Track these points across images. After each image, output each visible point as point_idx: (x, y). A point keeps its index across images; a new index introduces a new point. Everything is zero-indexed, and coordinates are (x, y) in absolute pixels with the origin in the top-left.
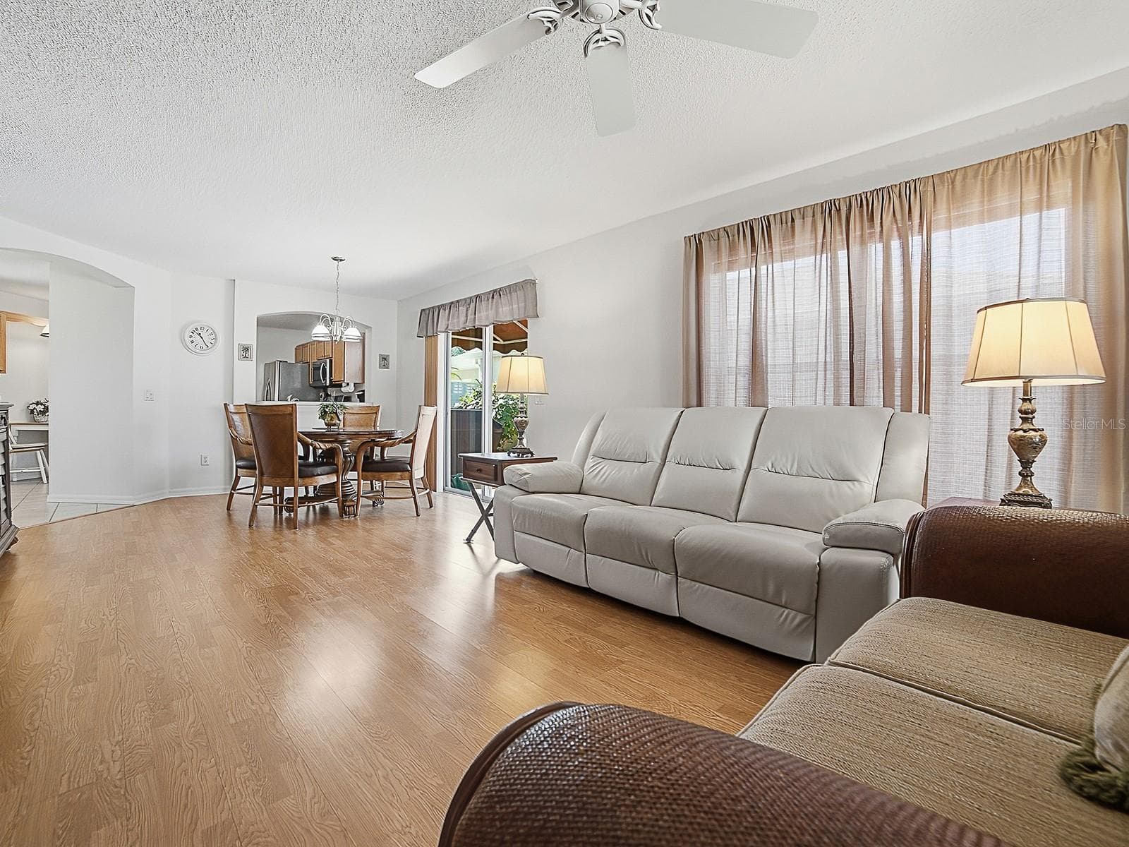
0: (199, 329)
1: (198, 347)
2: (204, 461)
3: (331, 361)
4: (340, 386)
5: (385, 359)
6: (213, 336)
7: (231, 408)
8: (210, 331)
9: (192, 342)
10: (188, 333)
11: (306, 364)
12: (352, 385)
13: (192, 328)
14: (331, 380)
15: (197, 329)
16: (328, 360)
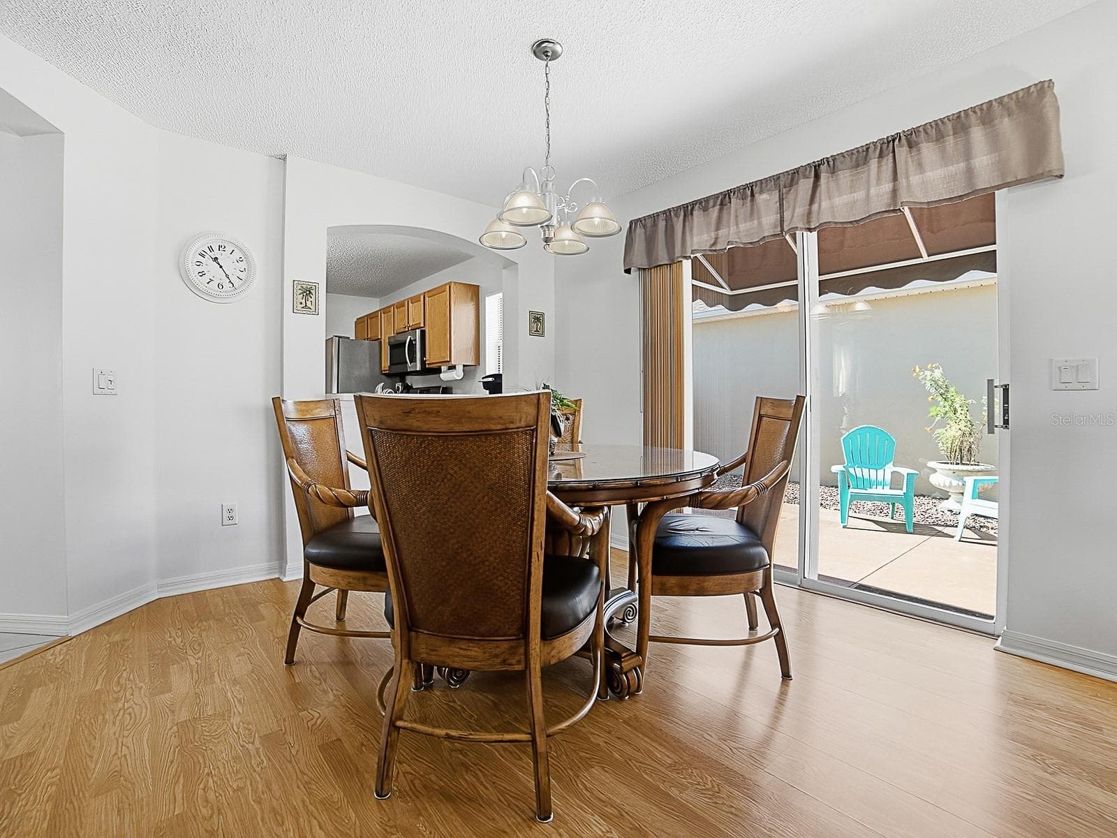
0: (215, 248)
1: (214, 285)
2: (229, 516)
3: (423, 333)
4: (438, 371)
5: (538, 319)
6: (242, 265)
7: (290, 410)
8: (237, 254)
9: (202, 274)
10: (193, 256)
11: (377, 342)
12: (460, 368)
13: (201, 245)
14: (423, 363)
15: (211, 249)
16: (418, 332)
